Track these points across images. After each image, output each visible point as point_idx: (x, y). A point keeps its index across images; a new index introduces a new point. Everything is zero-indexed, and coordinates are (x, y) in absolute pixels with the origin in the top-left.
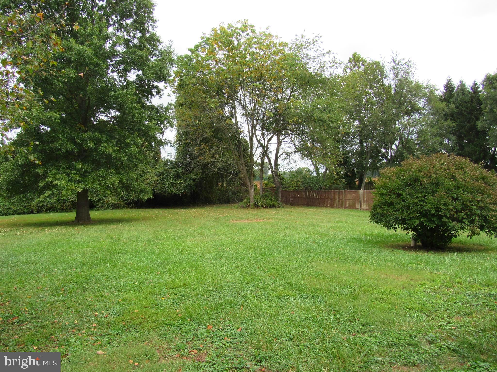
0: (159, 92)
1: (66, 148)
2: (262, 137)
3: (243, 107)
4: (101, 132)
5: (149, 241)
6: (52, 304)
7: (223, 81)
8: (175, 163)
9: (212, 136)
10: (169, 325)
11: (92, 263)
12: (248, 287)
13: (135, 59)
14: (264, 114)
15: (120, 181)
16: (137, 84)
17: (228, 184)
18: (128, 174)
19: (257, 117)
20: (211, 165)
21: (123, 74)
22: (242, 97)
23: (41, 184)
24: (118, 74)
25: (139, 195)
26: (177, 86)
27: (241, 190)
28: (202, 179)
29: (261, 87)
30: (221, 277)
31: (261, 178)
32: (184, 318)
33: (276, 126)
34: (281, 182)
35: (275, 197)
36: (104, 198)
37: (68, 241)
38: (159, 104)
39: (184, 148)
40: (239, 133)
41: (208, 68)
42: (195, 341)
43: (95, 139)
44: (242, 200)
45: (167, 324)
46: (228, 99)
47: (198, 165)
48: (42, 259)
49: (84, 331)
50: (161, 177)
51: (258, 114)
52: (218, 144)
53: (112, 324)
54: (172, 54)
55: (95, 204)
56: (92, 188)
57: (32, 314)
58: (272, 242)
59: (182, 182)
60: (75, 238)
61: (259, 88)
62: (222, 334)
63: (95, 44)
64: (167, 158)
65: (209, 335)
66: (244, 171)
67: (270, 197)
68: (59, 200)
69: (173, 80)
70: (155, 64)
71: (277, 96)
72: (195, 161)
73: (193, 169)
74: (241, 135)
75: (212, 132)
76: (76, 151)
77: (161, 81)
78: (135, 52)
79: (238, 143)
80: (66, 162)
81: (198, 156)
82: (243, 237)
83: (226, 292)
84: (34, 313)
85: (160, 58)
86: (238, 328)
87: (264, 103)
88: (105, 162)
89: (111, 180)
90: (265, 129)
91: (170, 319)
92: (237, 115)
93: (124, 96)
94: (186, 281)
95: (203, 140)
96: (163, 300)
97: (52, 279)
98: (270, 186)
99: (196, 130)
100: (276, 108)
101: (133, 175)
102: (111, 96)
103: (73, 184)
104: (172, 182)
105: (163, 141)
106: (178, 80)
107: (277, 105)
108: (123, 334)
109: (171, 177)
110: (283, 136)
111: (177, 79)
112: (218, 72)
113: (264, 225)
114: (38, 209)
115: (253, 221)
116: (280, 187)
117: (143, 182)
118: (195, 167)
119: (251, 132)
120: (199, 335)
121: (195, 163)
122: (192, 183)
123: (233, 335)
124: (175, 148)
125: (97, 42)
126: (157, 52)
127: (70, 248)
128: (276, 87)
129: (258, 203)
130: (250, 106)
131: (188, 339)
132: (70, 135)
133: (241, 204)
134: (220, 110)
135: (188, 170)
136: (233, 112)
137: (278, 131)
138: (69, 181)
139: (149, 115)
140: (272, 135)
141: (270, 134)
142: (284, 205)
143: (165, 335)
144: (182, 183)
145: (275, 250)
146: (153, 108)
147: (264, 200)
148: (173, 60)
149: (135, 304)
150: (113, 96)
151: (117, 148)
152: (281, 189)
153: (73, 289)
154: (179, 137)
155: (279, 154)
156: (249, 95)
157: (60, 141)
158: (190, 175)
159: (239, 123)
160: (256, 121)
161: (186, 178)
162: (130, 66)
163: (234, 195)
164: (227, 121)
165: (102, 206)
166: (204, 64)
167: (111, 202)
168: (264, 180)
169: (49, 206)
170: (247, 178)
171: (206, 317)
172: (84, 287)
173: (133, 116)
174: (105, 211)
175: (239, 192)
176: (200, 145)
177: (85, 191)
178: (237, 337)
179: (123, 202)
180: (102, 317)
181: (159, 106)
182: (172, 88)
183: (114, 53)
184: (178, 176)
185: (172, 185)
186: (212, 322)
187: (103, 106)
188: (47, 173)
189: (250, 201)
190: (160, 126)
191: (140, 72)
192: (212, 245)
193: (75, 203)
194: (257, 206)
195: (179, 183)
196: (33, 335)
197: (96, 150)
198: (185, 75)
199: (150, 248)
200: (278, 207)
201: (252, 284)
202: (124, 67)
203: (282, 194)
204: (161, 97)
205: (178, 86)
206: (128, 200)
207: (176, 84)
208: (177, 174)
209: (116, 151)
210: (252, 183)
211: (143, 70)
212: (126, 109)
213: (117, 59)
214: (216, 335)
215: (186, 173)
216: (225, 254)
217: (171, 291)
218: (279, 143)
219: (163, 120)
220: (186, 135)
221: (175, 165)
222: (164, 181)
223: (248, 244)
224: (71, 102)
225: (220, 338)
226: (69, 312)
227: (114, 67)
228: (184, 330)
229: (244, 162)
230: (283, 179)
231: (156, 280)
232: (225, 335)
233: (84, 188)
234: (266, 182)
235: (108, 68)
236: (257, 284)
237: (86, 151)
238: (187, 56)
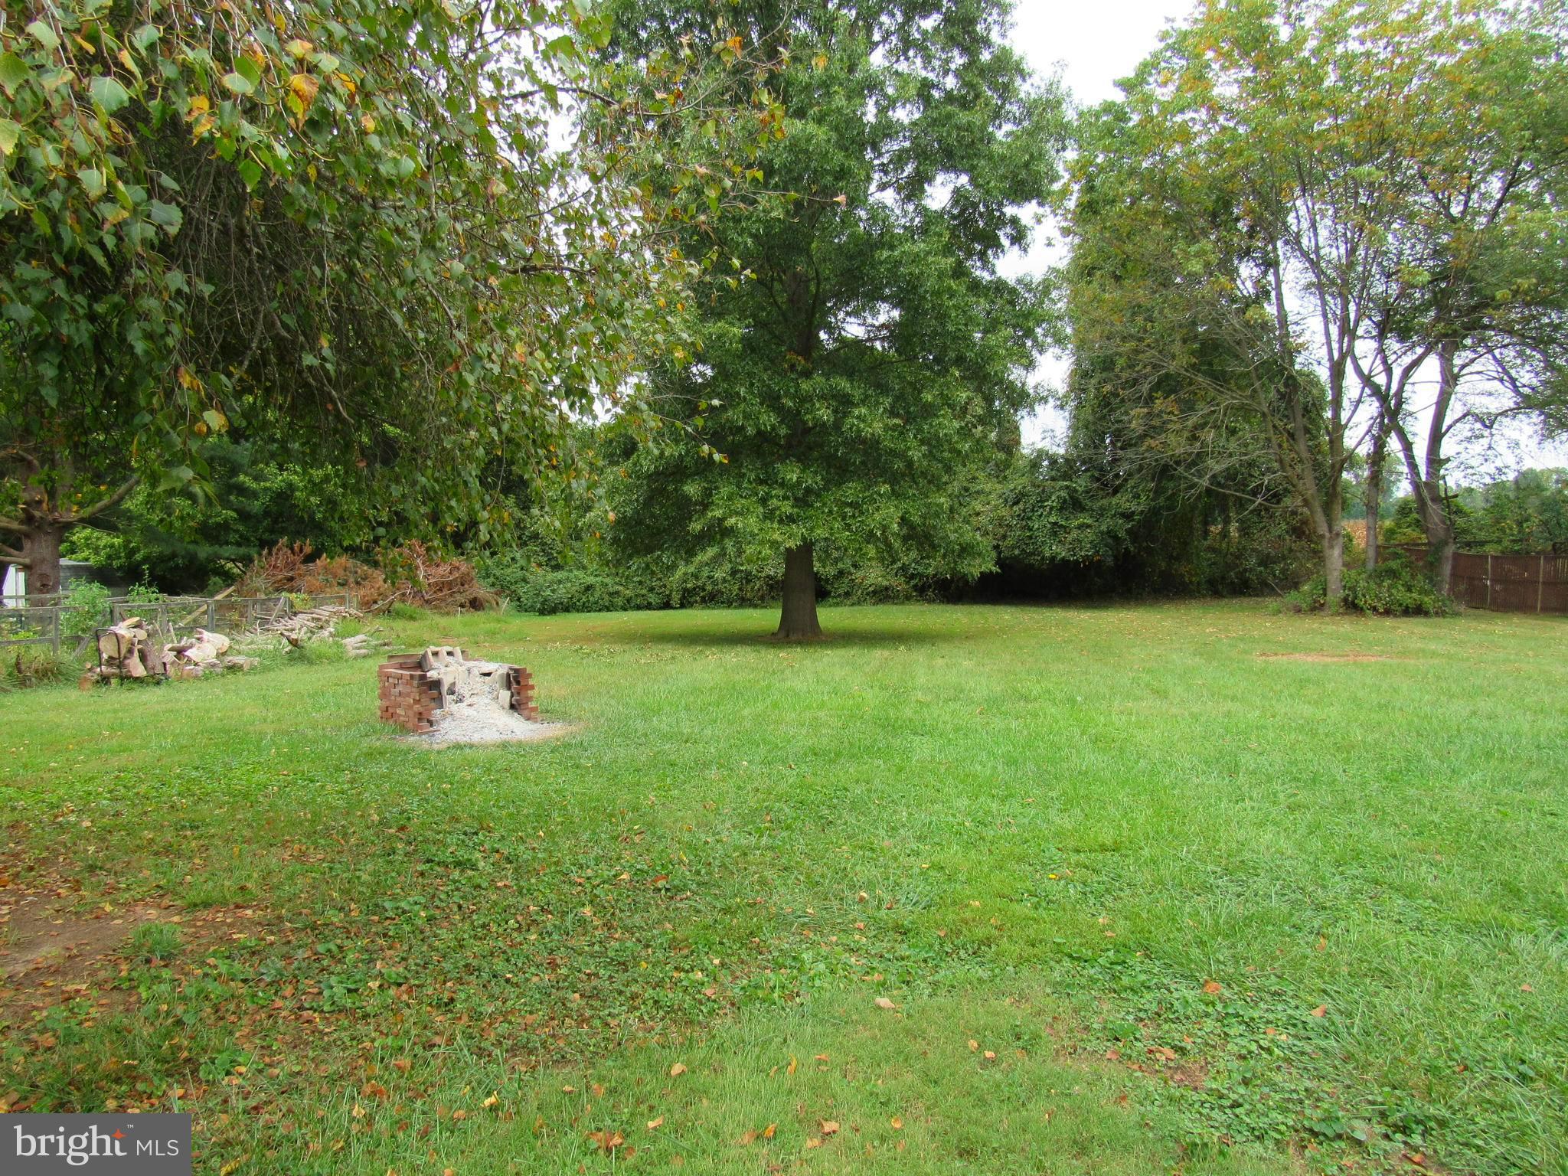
0: (1019, 237)
1: (757, 426)
2: (1378, 361)
3: (1311, 261)
4: (850, 374)
5: (993, 704)
6: (745, 854)
7: (1234, 175)
8: (1067, 460)
9: (1193, 366)
10: (1078, 959)
11: (838, 755)
12: (1337, 878)
13: (950, 141)
14: (1389, 276)
15: (903, 518)
16: (954, 217)
17: (1244, 531)
18: (927, 497)
19: (1364, 287)
20: (1189, 467)
21: (913, 189)
22: (1305, 225)
23: (695, 527)
24: (899, 193)
25: (955, 562)
26: (1074, 213)
27: (1291, 550)
28: (1155, 512)
29: (1379, 176)
30: (1241, 835)
31: (1372, 510)
32: (1125, 946)
33: (1438, 319)
34: (1453, 523)
35: (1426, 577)
36: (853, 570)
37: (768, 687)
38: (1020, 274)
39: (1094, 412)
40: (1290, 352)
41: (1184, 135)
42: (1166, 1021)
43: (834, 396)
44: (1296, 586)
45: (1070, 956)
46: (1251, 237)
47: (1141, 468)
48: (708, 732)
49: (834, 939)
50: (1021, 506)
51: (1365, 278)
52: (1212, 393)
53: (909, 930)
54: (1064, 106)
55: (829, 587)
56: (826, 539)
57: (698, 873)
58: (1419, 734)
59: (1089, 521)
60: (783, 680)
61: (1371, 184)
62: (1256, 1016)
63: (839, 110)
64: (1039, 446)
65: (1210, 1009)
66: (1308, 486)
67: (1406, 575)
68: (734, 572)
69: (1065, 192)
70: (1009, 147)
71: (1447, 208)
72: (1130, 454)
73: (1126, 480)
74: (1299, 359)
75: (1193, 353)
76: (783, 431)
77: (1028, 199)
78: (949, 116)
79: (1286, 385)
80: (758, 465)
81: (1143, 437)
82: (1307, 710)
83: (1261, 883)
84: (703, 871)
85: (1026, 123)
86: (1313, 1006)
87: (1390, 238)
88: (863, 463)
89: (877, 517)
90: (1391, 331)
91: (1078, 941)
92: (1284, 288)
93: (916, 259)
94: (1120, 835)
95: (1157, 386)
96: (1051, 884)
97: (739, 788)
98: (1403, 540)
99: (1137, 352)
100: (1437, 253)
101: (942, 500)
102: (881, 263)
103: (775, 525)
104: (1055, 524)
105: (1031, 391)
106: (1081, 191)
107: (1444, 239)
108: (943, 964)
109: (1052, 508)
110: (1468, 355)
111: (1076, 187)
112: (1217, 150)
113: (1385, 675)
114: (683, 597)
115: (1342, 660)
116: (1446, 543)
117: (968, 523)
118: (1130, 475)
119: (1335, 346)
120: (1176, 1004)
121: (1132, 462)
122: (1122, 527)
123: (1294, 1026)
124: (1067, 414)
125: (844, 103)
126: (1015, 108)
127: (775, 705)
128: (1443, 171)
129: (1356, 597)
130: (1334, 253)
131: (1140, 1010)
132: (769, 386)
133: (1292, 597)
134: (1223, 279)
135: (1107, 483)
136: (1271, 278)
137: (1446, 335)
138: (765, 518)
139: (989, 313)
140: (1419, 350)
141: (1412, 348)
142: (1462, 608)
143: (1068, 985)
144: (1089, 526)
145: (1435, 763)
146: (1000, 287)
147: (1380, 585)
148: (1065, 127)
149: (968, 882)
150: (886, 261)
151: (897, 421)
152: (1450, 550)
153: (795, 819)
154: (1080, 378)
155: (1447, 421)
156: (1330, 212)
157: (742, 406)
158: (1114, 500)
159: (1291, 318)
160: (1358, 305)
161: (1102, 509)
162: (934, 163)
163: (1266, 567)
164: (1249, 313)
165: (847, 594)
166: (1168, 124)
167: (871, 581)
168: (1383, 517)
169: (709, 588)
170: (1319, 511)
171: (1195, 952)
172: (821, 817)
173: (943, 317)
174: (856, 608)
175: (1284, 558)
176: (1150, 400)
177: (807, 547)
178: (1311, 1035)
179: (908, 583)
180: (879, 908)
181: (1019, 281)
182: (1059, 218)
183: (886, 130)
184: (1074, 505)
185: (1055, 534)
186: (1218, 972)
187: (853, 295)
188: (711, 495)
189: (1325, 590)
190: (1024, 344)
191: (964, 179)
192: (1198, 730)
193: (777, 582)
194: (1352, 607)
195: (1079, 527)
196: (706, 928)
197: (837, 426)
198: (1101, 169)
199: (998, 723)
200: (1437, 614)
201: (1354, 870)
202: (916, 169)
203: (1454, 568)
204: (1025, 250)
205: (1078, 210)
206: (921, 576)
207: (1071, 204)
208: (1071, 497)
209: (894, 428)
210: (1336, 528)
211: (971, 170)
212: (924, 298)
213: (896, 147)
214: (1237, 1015)
215: (1101, 493)
216: (1247, 760)
217: (1074, 858)
218: (1450, 379)
219: (1031, 324)
220: (1104, 370)
221: (1064, 469)
222: (1029, 518)
223: (1327, 735)
224: (770, 289)
225: (1250, 1025)
226: (790, 882)
227: (886, 173)
228: (1126, 981)
229: (1305, 455)
230: (1459, 512)
231: (1026, 821)
232: (1269, 1022)
233: (804, 538)
234: (1388, 523)
235: (869, 179)
236: (1374, 871)
237: (807, 431)
238: (1108, 108)
